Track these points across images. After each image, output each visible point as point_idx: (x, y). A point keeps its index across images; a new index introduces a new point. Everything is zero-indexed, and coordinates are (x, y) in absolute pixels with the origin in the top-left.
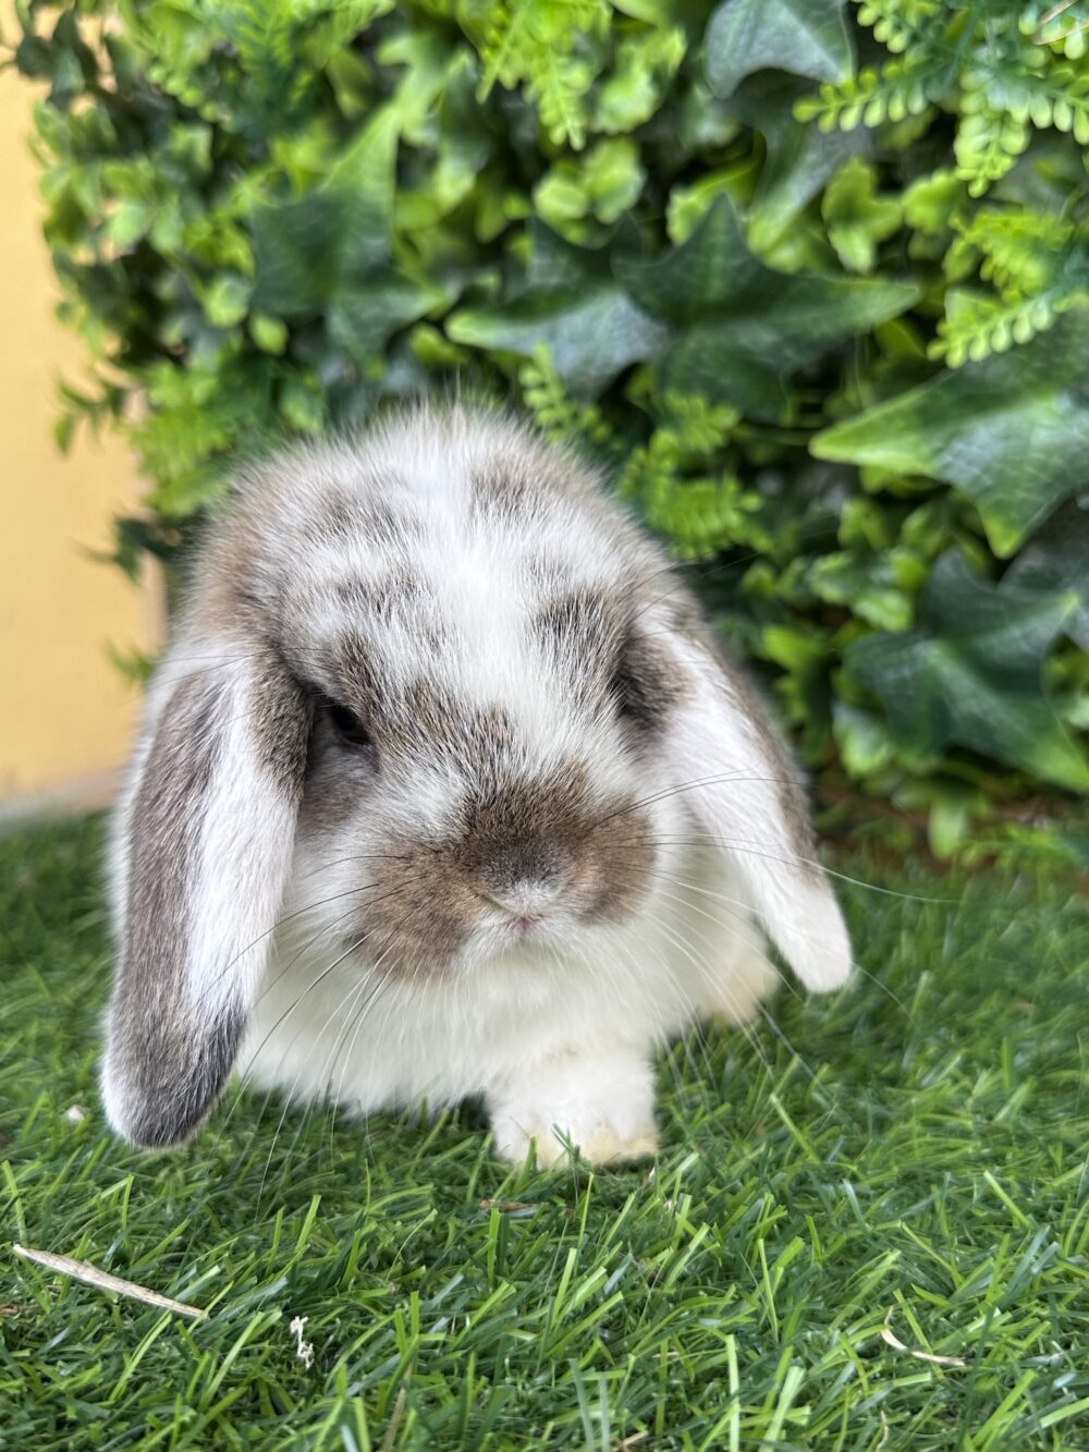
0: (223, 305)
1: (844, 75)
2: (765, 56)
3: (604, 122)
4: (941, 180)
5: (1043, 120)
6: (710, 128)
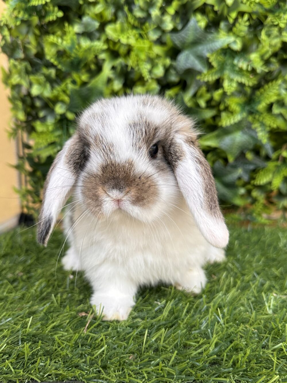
0: (59, 109)
1: (205, 71)
2: (188, 65)
3: (153, 76)
4: (220, 91)
5: (240, 81)
6: (174, 78)
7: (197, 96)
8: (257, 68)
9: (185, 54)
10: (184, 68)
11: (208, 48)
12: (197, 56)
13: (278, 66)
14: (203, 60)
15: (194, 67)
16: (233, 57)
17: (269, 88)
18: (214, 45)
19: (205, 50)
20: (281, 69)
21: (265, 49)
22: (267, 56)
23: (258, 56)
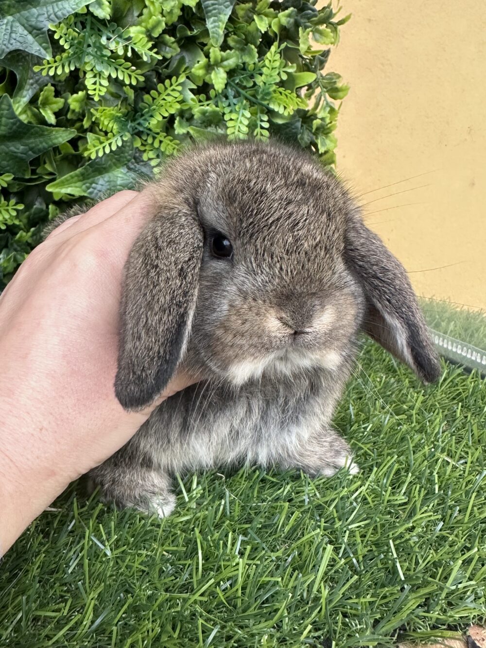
1: (49, 58)
2: (16, 45)
4: (80, 93)
5: (114, 76)
7: (39, 102)
8: (143, 52)
9: (5, 21)
10: (8, 48)
11: (51, 11)
12: (31, 26)
13: (179, 50)
14: (43, 33)
15: (27, 47)
16: (99, 30)
17: (166, 89)
18: (61, 7)
19: (46, 15)
20: (184, 54)
21: (154, 17)
22: (159, 30)
23: (143, 29)
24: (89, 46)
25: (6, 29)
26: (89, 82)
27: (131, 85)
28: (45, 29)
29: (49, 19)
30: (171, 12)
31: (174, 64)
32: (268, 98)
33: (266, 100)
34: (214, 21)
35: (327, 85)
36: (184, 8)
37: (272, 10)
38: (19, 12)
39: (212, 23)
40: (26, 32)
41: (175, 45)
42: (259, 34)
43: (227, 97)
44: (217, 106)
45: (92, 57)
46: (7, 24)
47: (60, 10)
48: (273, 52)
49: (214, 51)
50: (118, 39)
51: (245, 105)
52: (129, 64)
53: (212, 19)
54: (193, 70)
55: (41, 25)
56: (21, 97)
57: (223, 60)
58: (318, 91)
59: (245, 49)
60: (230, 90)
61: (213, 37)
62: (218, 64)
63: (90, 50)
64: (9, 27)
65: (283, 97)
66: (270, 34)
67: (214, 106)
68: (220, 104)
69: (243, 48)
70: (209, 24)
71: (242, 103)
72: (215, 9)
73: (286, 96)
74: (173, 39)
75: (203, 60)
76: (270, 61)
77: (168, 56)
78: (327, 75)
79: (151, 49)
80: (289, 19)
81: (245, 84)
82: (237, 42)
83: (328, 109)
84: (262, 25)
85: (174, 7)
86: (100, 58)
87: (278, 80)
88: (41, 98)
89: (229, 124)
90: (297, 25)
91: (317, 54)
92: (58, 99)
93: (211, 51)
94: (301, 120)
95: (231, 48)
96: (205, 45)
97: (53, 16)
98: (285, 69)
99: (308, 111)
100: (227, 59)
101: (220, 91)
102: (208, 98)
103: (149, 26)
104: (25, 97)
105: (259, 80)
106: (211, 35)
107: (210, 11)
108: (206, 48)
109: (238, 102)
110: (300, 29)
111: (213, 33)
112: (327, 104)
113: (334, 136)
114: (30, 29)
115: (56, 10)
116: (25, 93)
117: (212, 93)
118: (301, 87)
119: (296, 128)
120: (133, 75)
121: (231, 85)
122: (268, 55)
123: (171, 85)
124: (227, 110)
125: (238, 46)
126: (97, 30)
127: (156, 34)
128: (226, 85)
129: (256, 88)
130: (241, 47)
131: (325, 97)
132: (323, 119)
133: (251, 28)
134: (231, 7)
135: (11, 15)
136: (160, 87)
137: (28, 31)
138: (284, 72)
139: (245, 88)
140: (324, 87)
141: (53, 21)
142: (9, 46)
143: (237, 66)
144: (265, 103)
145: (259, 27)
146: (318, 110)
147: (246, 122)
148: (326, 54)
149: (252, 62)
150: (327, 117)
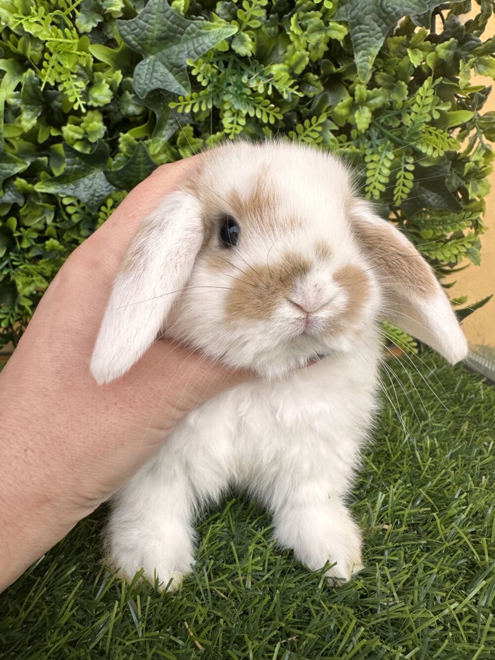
7: (178, 142)
8: (284, 90)
9: (148, 61)
10: (149, 87)
11: (192, 48)
12: (171, 64)
13: (322, 88)
14: (182, 70)
15: (166, 86)
16: (242, 70)
17: (305, 129)
18: (201, 42)
19: (186, 52)
20: (327, 93)
21: (298, 53)
22: (303, 66)
23: (286, 67)
24: (229, 85)
25: (148, 69)
26: (227, 121)
27: (269, 124)
28: (185, 66)
29: (189, 56)
30: (316, 47)
31: (317, 103)
32: (415, 138)
33: (413, 140)
34: (364, 55)
35: (484, 126)
36: (332, 43)
37: (428, 42)
38: (160, 51)
39: (360, 58)
40: (166, 71)
41: (319, 84)
42: (412, 68)
43: (369, 138)
44: (358, 147)
45: (231, 96)
46: (149, 64)
47: (201, 45)
48: (426, 88)
49: (360, 89)
50: (259, 77)
51: (389, 146)
52: (268, 101)
53: (360, 53)
54: (336, 109)
55: (181, 62)
56: (160, 136)
57: (369, 98)
58: (473, 132)
59: (394, 87)
60: (373, 131)
61: (361, 72)
62: (364, 102)
63: (230, 89)
64: (151, 67)
65: (433, 137)
66: (424, 69)
67: (354, 148)
68: (361, 145)
69: (392, 87)
70: (358, 59)
71: (386, 144)
72: (364, 42)
73: (437, 136)
74: (316, 77)
75: (347, 99)
76: (422, 98)
77: (311, 95)
78: (486, 114)
79: (292, 87)
80: (447, 51)
81: (390, 124)
82: (385, 79)
83: (483, 152)
84: (415, 59)
85: (319, 40)
86: (239, 96)
87: (428, 119)
88: (179, 139)
89: (370, 166)
90: (456, 58)
91: (477, 91)
92: (197, 139)
93: (357, 88)
94: (451, 162)
95: (379, 87)
96: (351, 83)
97: (193, 52)
98: (438, 108)
99: (460, 154)
100: (373, 97)
101: (363, 131)
102: (349, 139)
103: (292, 63)
104: (164, 136)
105: (407, 120)
106: (358, 70)
107: (359, 44)
108: (351, 87)
109: (382, 143)
110: (461, 62)
111: (361, 67)
112: (483, 146)
113: (487, 181)
114: (171, 67)
115: (196, 45)
116: (164, 132)
117: (354, 133)
118: (454, 128)
119: (445, 171)
120: (271, 113)
121: (375, 126)
122: (420, 90)
123: (311, 125)
124: (368, 152)
125: (386, 84)
126: (239, 69)
127: (298, 71)
128: (370, 125)
129: (403, 127)
130: (390, 85)
131: (481, 139)
132: (476, 162)
133: (403, 63)
134: (383, 38)
135: (153, 54)
136: (299, 127)
137: (168, 69)
138: (436, 110)
139: (390, 128)
140: (481, 128)
141: (193, 57)
142: (151, 85)
143: (384, 105)
144: (413, 143)
145: (412, 61)
146: (471, 153)
147: (388, 164)
148: (486, 91)
149: (402, 99)
150: (481, 160)
